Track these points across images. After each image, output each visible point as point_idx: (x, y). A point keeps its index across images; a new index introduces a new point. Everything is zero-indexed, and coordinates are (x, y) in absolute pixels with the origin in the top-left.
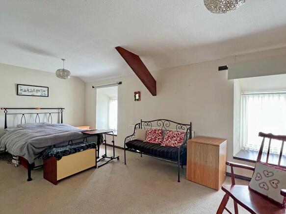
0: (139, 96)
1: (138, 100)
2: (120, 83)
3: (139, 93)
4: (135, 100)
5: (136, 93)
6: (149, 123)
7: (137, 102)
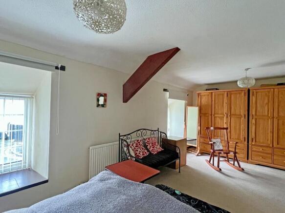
0: (105, 101)
1: (103, 106)
2: (63, 68)
3: (105, 95)
4: (98, 105)
5: (99, 95)
6: (129, 136)
7: (100, 109)
